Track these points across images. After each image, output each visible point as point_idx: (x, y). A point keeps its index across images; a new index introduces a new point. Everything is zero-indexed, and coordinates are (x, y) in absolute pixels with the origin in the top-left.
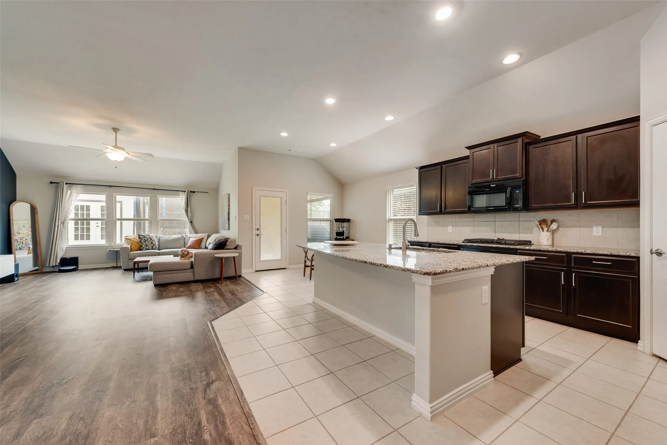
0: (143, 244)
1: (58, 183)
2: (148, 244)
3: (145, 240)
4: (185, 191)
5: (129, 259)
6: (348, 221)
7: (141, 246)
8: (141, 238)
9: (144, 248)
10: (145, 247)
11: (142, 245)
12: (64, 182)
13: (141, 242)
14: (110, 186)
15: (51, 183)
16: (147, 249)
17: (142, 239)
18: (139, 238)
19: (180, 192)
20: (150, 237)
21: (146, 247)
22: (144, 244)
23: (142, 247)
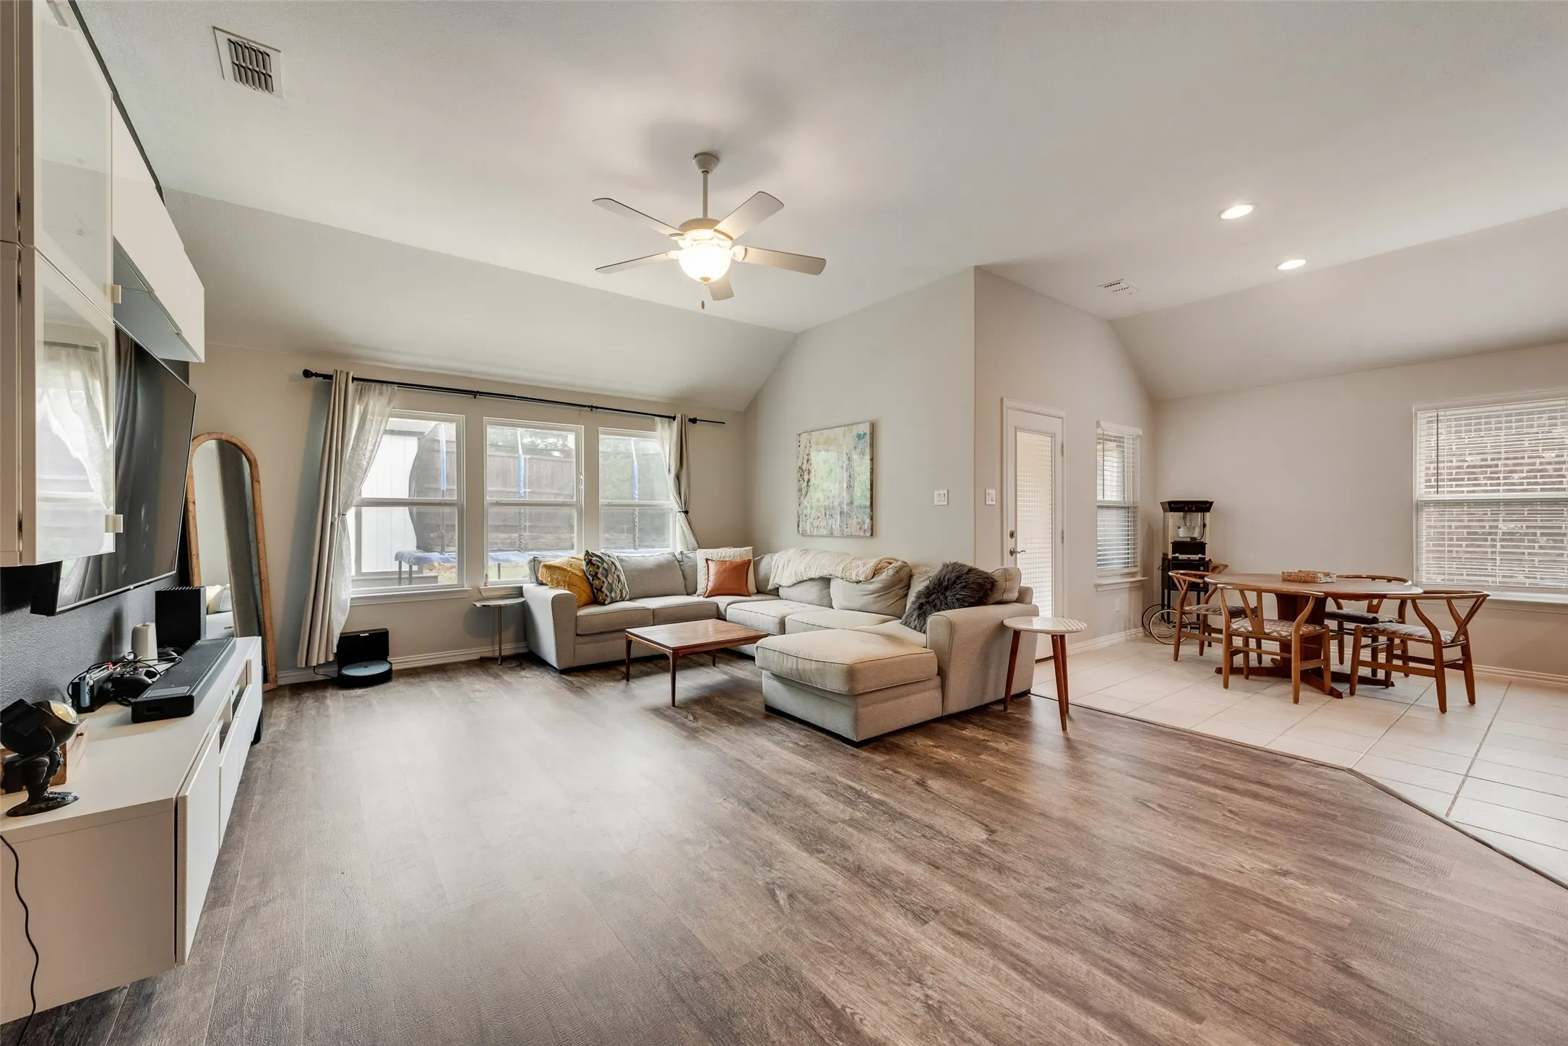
0: (603, 582)
1: (330, 377)
2: (613, 581)
3: (604, 568)
4: (674, 418)
5: (577, 635)
6: (1204, 507)
7: (600, 590)
8: (594, 565)
9: (606, 595)
10: (608, 594)
11: (602, 587)
12: (347, 374)
13: (595, 576)
14: (475, 394)
15: (307, 374)
16: (613, 601)
17: (598, 568)
18: (589, 563)
19: (656, 418)
20: (612, 559)
21: (611, 593)
22: (606, 584)
23: (603, 592)
